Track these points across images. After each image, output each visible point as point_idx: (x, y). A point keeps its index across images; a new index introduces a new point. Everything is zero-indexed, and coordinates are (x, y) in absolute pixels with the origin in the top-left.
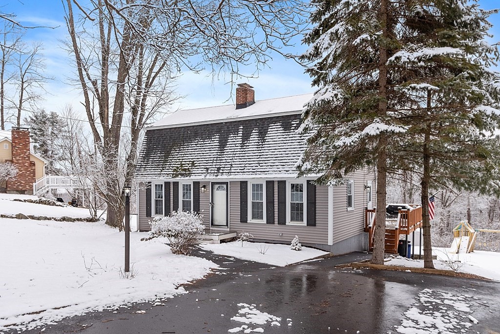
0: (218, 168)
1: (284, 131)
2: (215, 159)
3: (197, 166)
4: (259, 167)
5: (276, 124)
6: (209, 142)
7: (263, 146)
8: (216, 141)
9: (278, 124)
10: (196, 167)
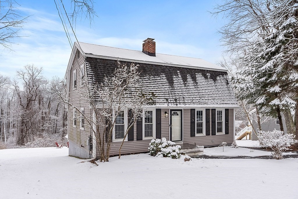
0: (175, 99)
1: (205, 79)
2: (170, 92)
3: (157, 96)
4: (201, 100)
5: (199, 74)
6: (159, 79)
7: (198, 87)
8: (164, 79)
9: (200, 74)
10: (157, 98)
